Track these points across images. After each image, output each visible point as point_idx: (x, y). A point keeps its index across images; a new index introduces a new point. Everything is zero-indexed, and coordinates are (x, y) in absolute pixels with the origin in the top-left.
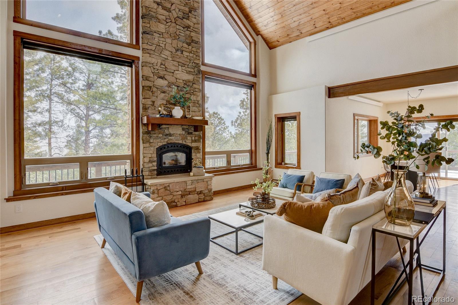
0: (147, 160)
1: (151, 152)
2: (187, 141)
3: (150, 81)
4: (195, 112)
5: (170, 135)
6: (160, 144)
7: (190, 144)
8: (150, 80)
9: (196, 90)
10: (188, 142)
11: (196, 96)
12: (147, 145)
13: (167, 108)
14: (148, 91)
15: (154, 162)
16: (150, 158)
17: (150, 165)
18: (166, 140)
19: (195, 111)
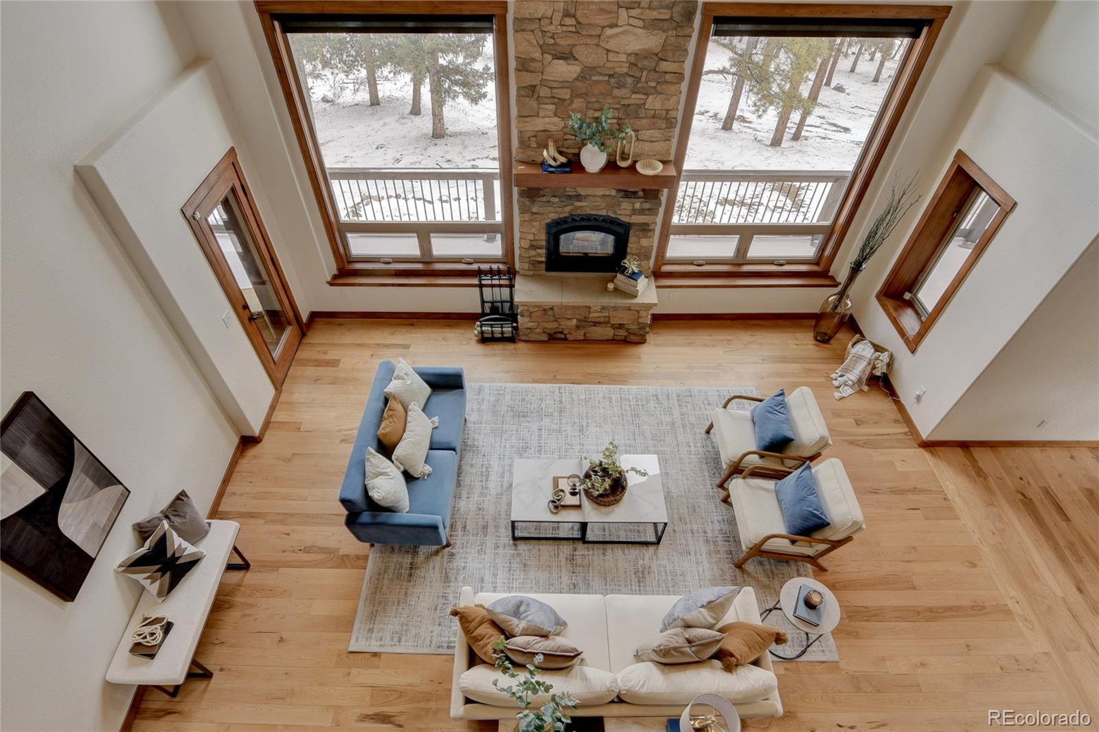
0: (526, 244)
1: (534, 230)
2: (619, 212)
3: (532, 72)
4: (652, 142)
5: (578, 197)
6: (554, 216)
7: (625, 219)
8: (532, 69)
9: (668, 77)
10: (620, 215)
11: (663, 97)
12: (527, 217)
13: (573, 137)
14: (528, 99)
15: (540, 248)
16: (531, 240)
17: (533, 253)
18: (568, 209)
19: (654, 140)
